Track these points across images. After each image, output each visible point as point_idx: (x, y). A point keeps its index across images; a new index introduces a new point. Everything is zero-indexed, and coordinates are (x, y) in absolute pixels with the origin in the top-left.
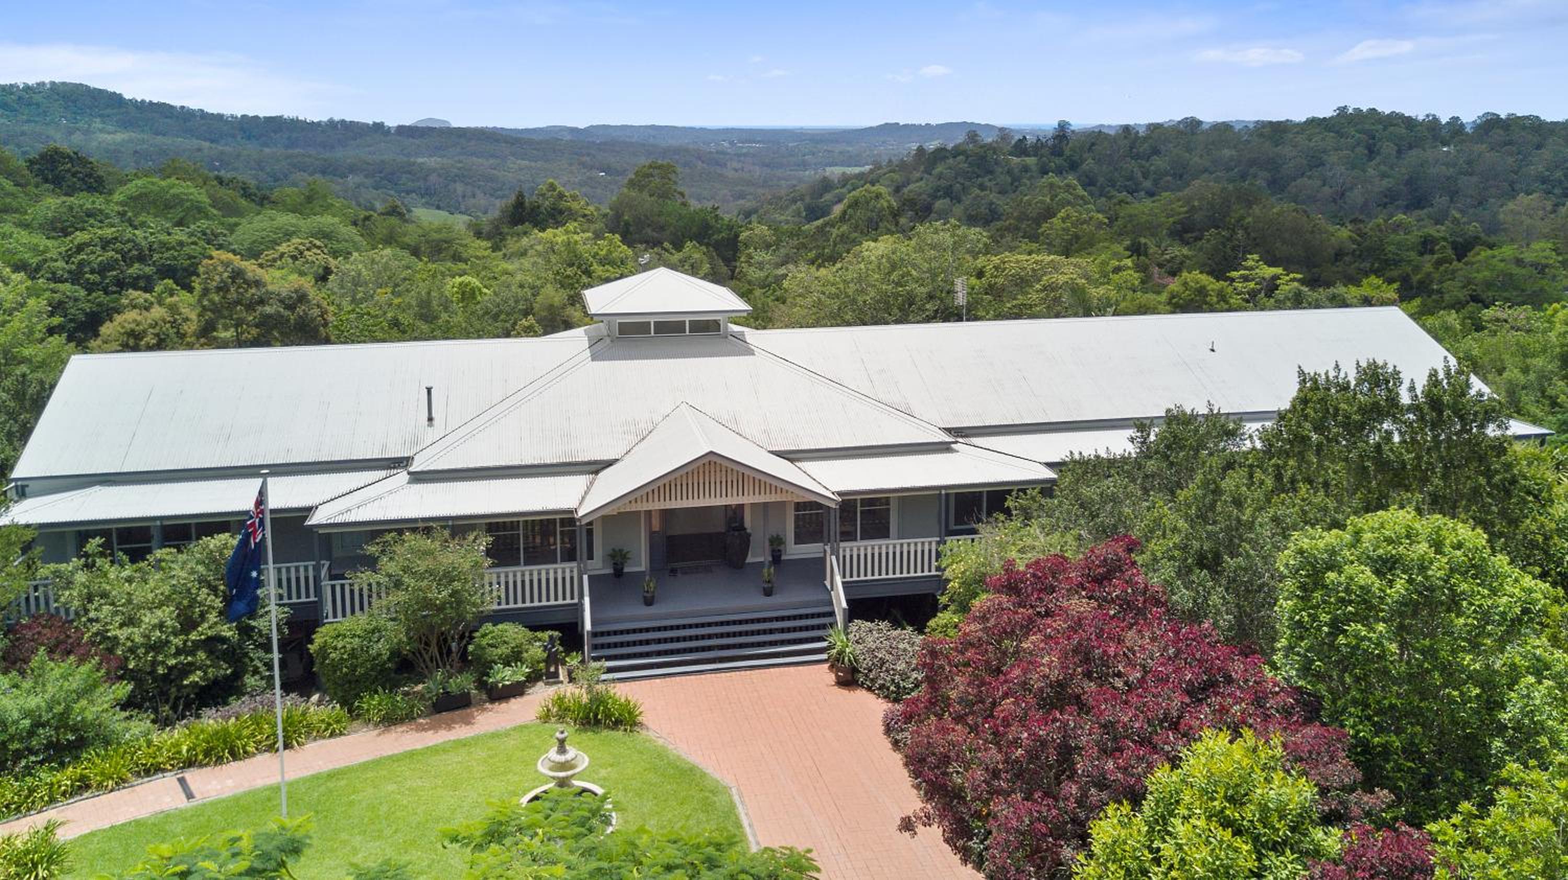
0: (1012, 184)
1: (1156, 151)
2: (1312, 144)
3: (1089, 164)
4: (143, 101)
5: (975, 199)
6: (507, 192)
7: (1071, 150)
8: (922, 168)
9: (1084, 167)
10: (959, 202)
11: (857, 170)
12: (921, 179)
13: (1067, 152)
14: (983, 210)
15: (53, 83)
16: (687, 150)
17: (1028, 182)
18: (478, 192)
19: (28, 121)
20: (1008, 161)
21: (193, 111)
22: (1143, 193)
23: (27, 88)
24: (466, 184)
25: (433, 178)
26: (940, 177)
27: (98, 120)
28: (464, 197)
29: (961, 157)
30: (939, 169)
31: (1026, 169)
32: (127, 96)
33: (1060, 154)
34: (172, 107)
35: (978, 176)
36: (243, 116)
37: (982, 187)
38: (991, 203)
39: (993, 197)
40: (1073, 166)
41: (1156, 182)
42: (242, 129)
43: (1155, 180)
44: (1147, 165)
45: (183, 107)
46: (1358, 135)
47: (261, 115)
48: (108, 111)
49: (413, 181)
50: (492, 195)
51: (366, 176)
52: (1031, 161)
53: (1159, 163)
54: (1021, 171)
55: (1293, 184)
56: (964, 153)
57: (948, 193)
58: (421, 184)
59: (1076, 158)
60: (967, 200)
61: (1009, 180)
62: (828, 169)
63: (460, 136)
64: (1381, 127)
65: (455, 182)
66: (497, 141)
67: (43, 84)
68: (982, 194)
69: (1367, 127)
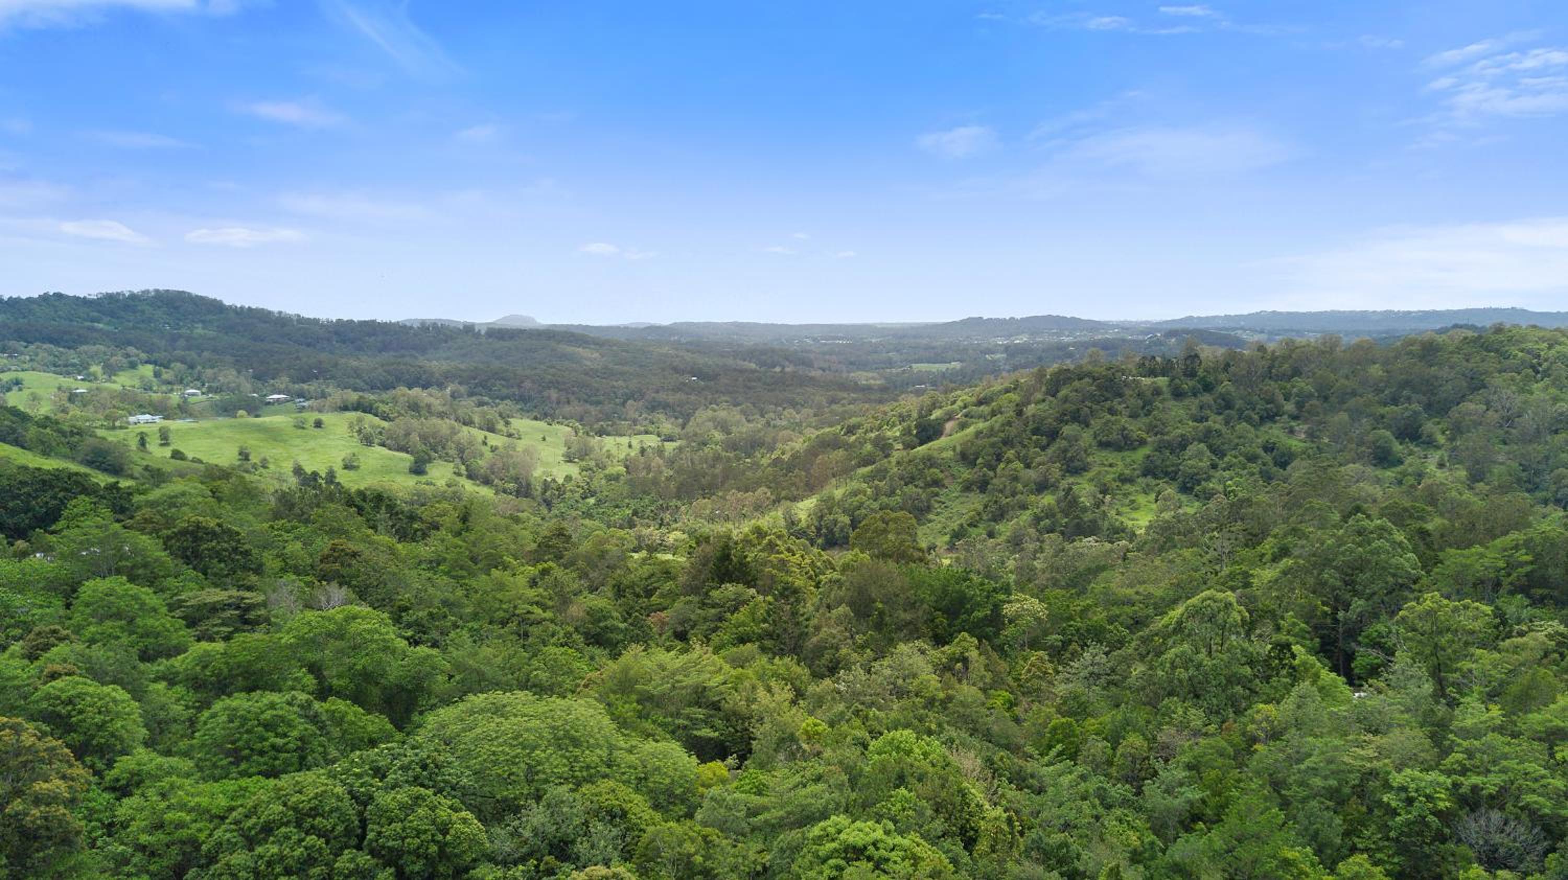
0: (1143, 407)
1: (1296, 372)
2: (1470, 365)
3: (1226, 386)
4: (242, 308)
5: (1106, 424)
6: (602, 398)
7: (1205, 371)
8: (1044, 389)
9: (1221, 389)
10: (1087, 426)
11: (943, 367)
12: (1044, 401)
13: (1201, 373)
14: (1114, 437)
15: (157, 291)
16: (773, 351)
17: (1160, 406)
18: (572, 398)
19: (134, 328)
20: (1138, 383)
21: (290, 316)
22: (1286, 417)
23: (133, 297)
24: (560, 390)
25: (527, 384)
26: (1066, 400)
27: (200, 325)
28: (558, 403)
29: (1087, 380)
30: (1063, 392)
31: (1157, 392)
32: (227, 302)
33: (1192, 374)
34: (270, 312)
35: (1106, 400)
36: (339, 321)
37: (1112, 411)
38: (1124, 429)
39: (1124, 420)
40: (1208, 388)
41: (1300, 405)
42: (336, 333)
43: (1297, 403)
44: (1289, 386)
45: (280, 313)
46: (1520, 354)
47: (355, 320)
48: (209, 317)
49: (508, 388)
50: (586, 401)
51: (460, 383)
52: (1162, 381)
53: (1302, 384)
54: (1153, 395)
55: (1455, 408)
56: (1089, 374)
57: (1075, 417)
58: (516, 390)
59: (1211, 379)
60: (1096, 424)
61: (1140, 403)
62: (914, 366)
63: (549, 338)
64: (1546, 345)
65: (549, 388)
66: (587, 342)
67: (148, 291)
68: (1113, 418)
69: (1529, 345)
